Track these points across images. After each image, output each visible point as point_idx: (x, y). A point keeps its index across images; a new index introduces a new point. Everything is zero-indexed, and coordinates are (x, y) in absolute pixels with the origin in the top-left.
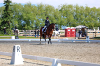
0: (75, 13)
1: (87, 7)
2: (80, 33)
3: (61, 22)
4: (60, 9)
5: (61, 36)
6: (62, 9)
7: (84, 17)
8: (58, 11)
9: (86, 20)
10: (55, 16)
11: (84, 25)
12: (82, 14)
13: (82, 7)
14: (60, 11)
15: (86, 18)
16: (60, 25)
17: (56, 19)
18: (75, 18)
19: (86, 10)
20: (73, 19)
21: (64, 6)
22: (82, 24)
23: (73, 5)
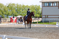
0: (16, 8)
1: (23, 5)
2: (19, 20)
3: (8, 13)
4: (8, 6)
5: (8, 22)
6: (9, 6)
7: (22, 11)
8: (6, 7)
9: (23, 13)
10: (4, 10)
11: (22, 15)
12: (20, 9)
13: (20, 5)
14: (7, 7)
15: (23, 11)
16: (8, 15)
17: (5, 11)
18: (16, 11)
19: (23, 6)
20: (15, 12)
21: (10, 4)
22: (20, 15)
23: (15, 4)
